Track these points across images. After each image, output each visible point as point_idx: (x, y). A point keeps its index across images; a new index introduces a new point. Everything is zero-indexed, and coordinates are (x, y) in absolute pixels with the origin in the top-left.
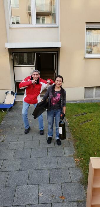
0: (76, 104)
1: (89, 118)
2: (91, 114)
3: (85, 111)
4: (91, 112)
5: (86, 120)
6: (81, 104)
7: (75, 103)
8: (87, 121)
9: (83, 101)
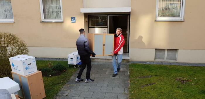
0: (145, 65)
1: (153, 82)
2: (156, 77)
3: (151, 73)
4: (157, 75)
5: (148, 83)
6: (149, 66)
7: (145, 63)
8: (150, 84)
9: (153, 62)
